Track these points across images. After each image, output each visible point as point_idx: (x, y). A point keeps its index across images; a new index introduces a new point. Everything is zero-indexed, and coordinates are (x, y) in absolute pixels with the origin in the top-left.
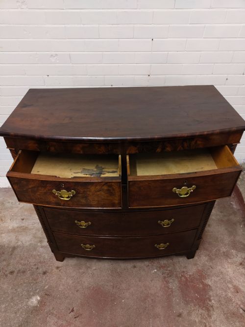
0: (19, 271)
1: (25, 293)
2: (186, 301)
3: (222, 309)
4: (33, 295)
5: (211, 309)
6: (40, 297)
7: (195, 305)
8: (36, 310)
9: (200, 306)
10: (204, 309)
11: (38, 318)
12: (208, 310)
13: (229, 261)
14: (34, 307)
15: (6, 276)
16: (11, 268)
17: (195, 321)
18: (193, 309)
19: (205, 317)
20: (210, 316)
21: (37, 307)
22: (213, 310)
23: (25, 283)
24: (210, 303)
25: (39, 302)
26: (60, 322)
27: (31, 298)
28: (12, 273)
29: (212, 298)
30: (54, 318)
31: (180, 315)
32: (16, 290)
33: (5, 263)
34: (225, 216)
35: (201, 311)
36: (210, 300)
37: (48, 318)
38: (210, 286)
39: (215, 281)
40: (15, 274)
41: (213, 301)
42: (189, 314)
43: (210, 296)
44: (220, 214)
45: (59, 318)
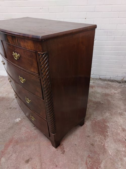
0: (14, 108)
1: (14, 116)
2: (93, 131)
3: (113, 137)
4: (18, 118)
5: (107, 136)
6: (21, 119)
7: (98, 133)
8: (17, 123)
9: (100, 134)
10: (103, 136)
11: (18, 127)
12: (105, 136)
13: (122, 117)
14: (17, 122)
15: (8, 109)
16: (11, 106)
17: (97, 140)
18: (96, 135)
19: (102, 139)
20: (105, 140)
21: (18, 122)
22: (108, 137)
23: (15, 112)
24: (107, 134)
25: (20, 121)
26: (27, 130)
27: (16, 119)
28: (10, 108)
29: (108, 132)
30: (25, 128)
31: (89, 136)
32: (11, 115)
33: (8, 104)
34: (124, 97)
35: (101, 136)
36: (107, 133)
37: (22, 128)
38: (108, 126)
39: (112, 125)
40: (12, 109)
41: (109, 133)
42: (94, 137)
43: (108, 131)
44: (121, 96)
45: (27, 128)
